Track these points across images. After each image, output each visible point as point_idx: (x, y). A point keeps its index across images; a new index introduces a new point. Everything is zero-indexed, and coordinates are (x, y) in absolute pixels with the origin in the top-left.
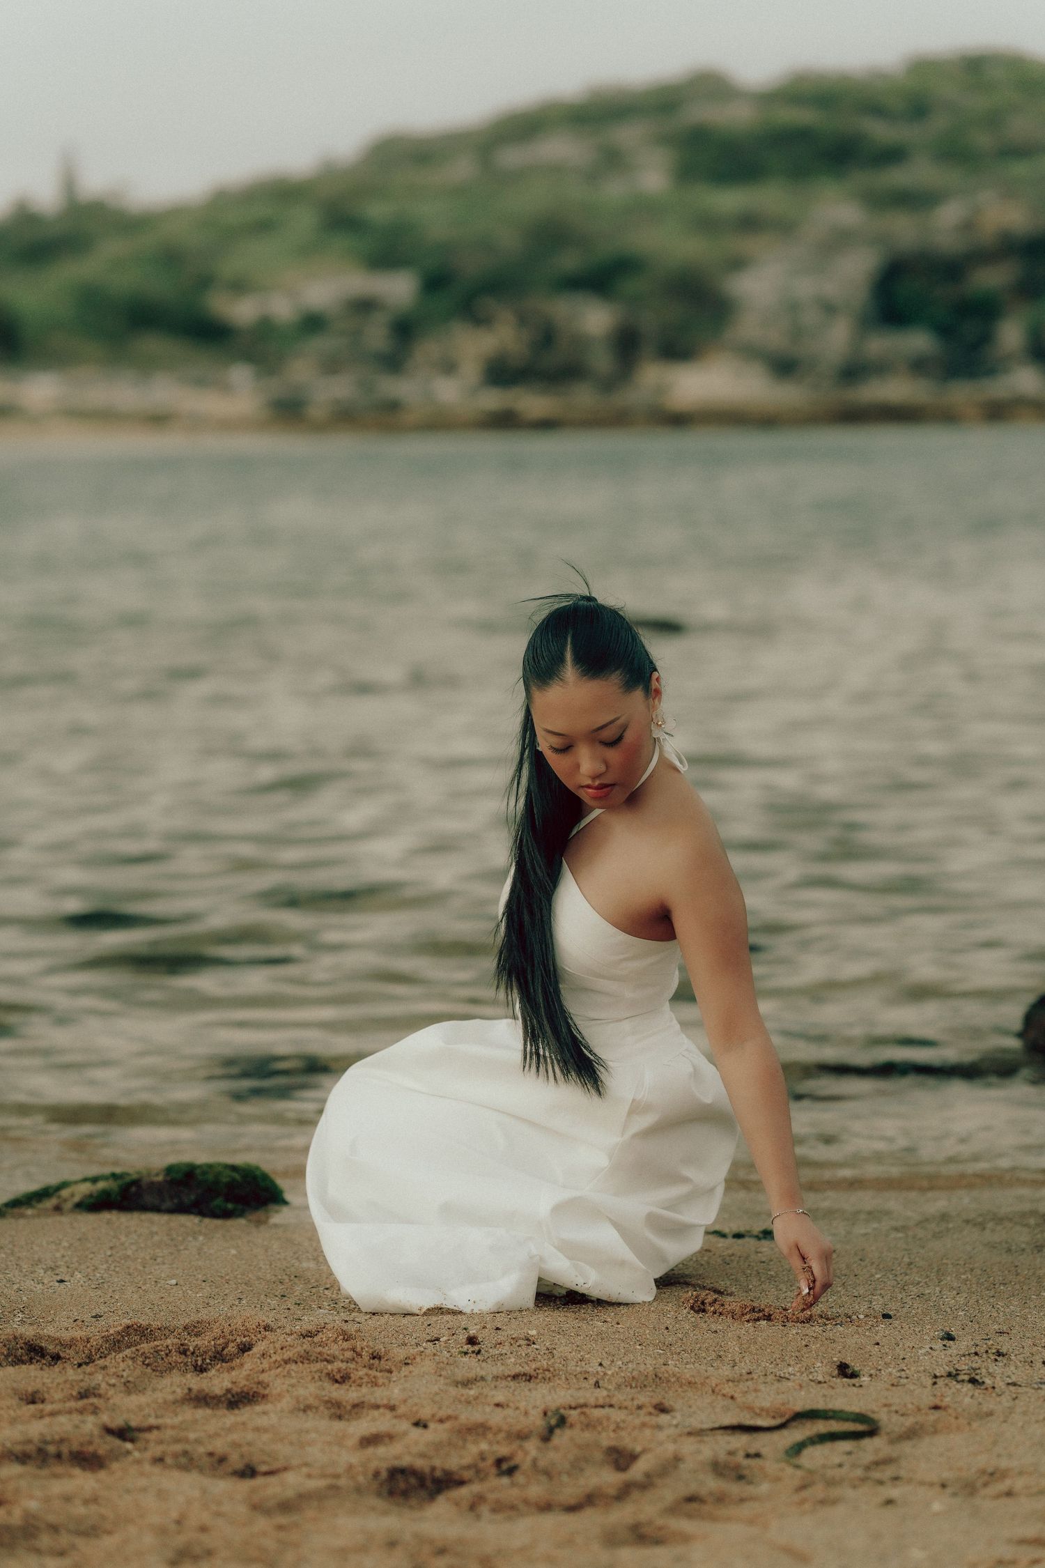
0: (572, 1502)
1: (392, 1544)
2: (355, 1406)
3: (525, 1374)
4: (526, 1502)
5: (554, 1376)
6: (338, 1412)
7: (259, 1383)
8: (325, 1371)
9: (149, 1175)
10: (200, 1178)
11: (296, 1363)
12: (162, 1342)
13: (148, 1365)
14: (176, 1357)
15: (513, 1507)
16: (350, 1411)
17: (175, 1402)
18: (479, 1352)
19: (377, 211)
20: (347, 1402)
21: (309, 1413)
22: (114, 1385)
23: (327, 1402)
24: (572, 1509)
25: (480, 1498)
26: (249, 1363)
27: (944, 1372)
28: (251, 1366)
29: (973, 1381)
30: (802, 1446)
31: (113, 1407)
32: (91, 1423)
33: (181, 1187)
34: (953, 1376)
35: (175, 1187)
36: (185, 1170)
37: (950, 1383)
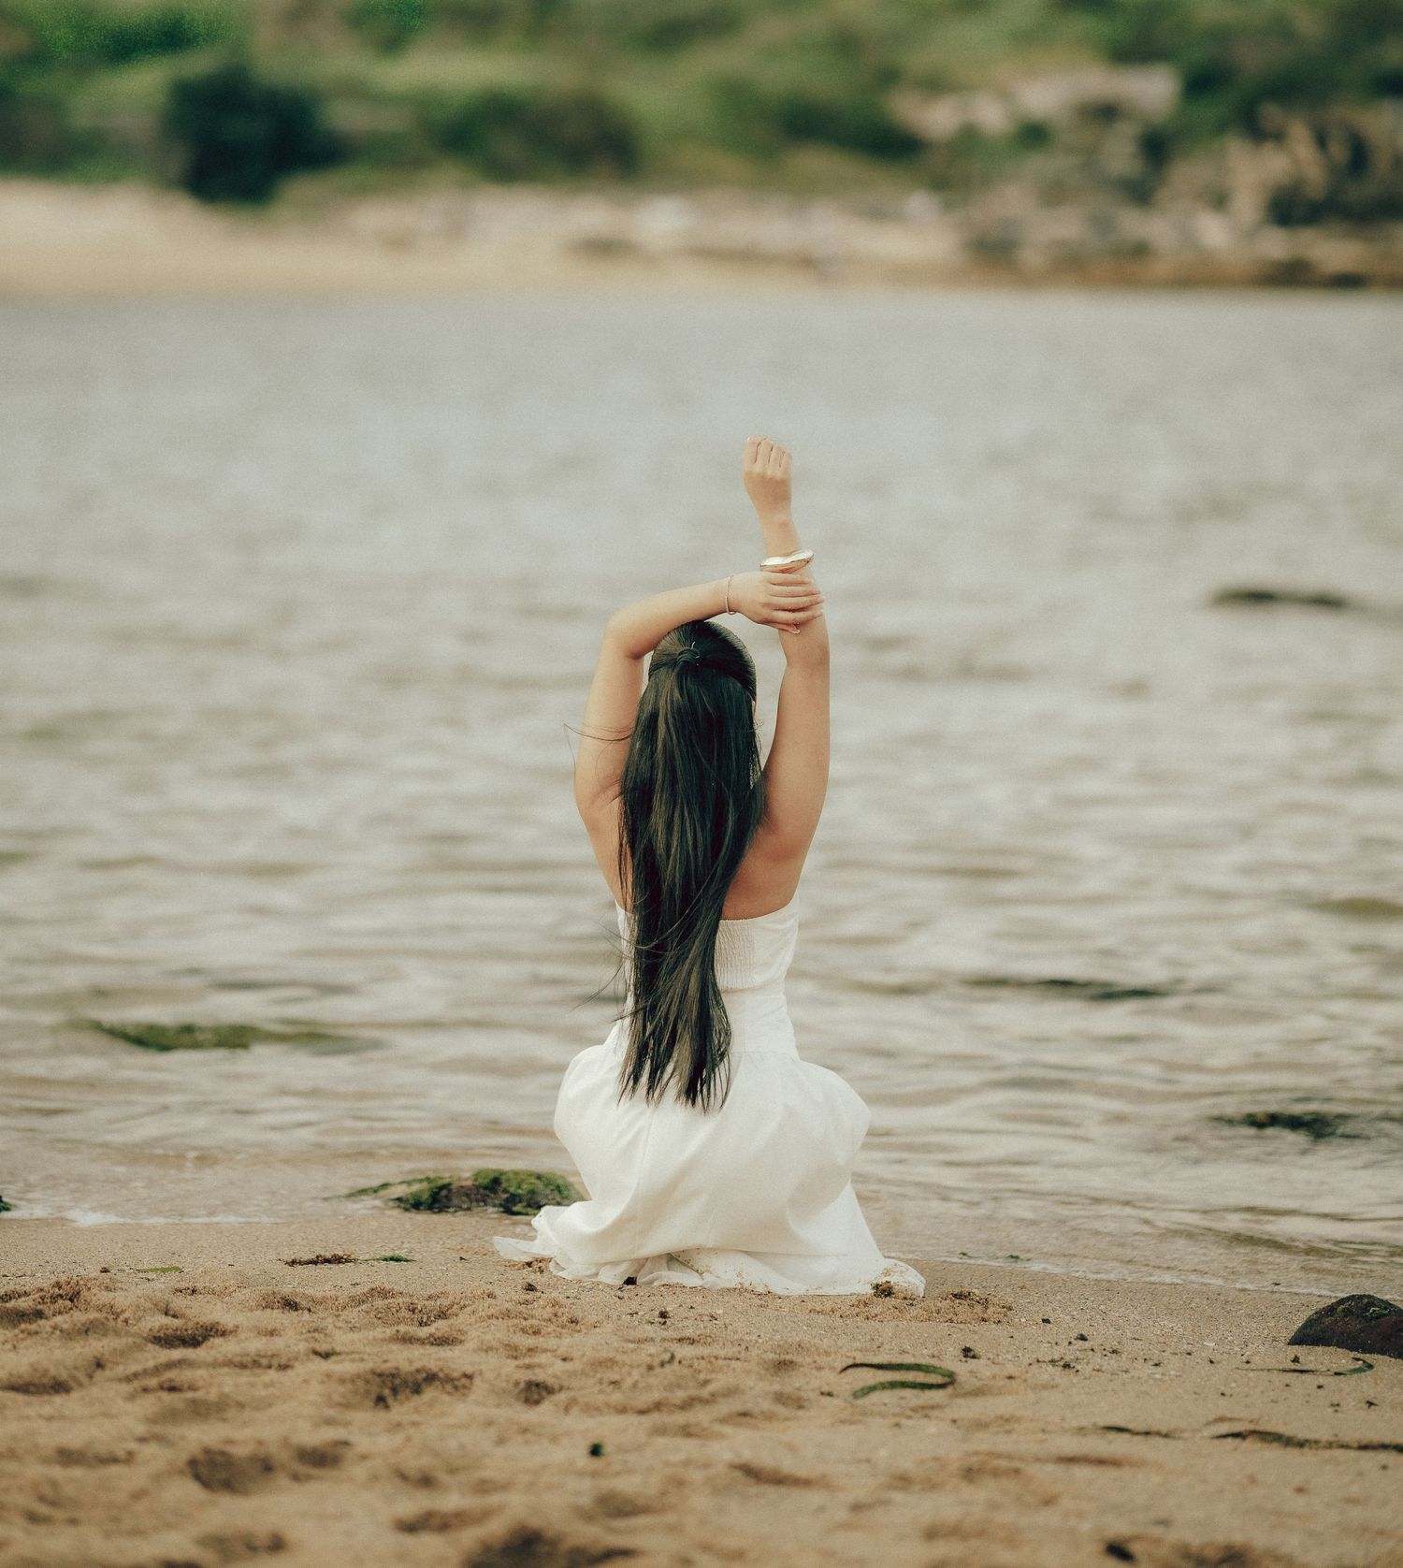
0: (644, 1407)
1: (489, 1424)
2: (530, 1350)
3: (689, 1339)
4: (608, 1405)
5: (714, 1341)
6: (515, 1354)
7: (460, 1331)
8: (520, 1326)
9: (460, 1178)
10: (505, 1184)
11: (498, 1318)
12: (394, 1300)
13: (379, 1318)
14: (404, 1313)
15: (597, 1409)
16: (525, 1354)
17: (383, 1340)
18: (665, 1323)
20: (524, 1346)
21: (490, 1353)
22: (340, 1328)
23: (506, 1345)
24: (642, 1412)
25: (573, 1401)
26: (461, 1318)
27: (1047, 1359)
28: (462, 1320)
29: (1066, 1366)
30: (872, 1389)
31: (329, 1339)
32: (302, 1347)
33: (487, 1192)
34: (1053, 1362)
35: (482, 1191)
36: (492, 1176)
37: (1044, 1365)
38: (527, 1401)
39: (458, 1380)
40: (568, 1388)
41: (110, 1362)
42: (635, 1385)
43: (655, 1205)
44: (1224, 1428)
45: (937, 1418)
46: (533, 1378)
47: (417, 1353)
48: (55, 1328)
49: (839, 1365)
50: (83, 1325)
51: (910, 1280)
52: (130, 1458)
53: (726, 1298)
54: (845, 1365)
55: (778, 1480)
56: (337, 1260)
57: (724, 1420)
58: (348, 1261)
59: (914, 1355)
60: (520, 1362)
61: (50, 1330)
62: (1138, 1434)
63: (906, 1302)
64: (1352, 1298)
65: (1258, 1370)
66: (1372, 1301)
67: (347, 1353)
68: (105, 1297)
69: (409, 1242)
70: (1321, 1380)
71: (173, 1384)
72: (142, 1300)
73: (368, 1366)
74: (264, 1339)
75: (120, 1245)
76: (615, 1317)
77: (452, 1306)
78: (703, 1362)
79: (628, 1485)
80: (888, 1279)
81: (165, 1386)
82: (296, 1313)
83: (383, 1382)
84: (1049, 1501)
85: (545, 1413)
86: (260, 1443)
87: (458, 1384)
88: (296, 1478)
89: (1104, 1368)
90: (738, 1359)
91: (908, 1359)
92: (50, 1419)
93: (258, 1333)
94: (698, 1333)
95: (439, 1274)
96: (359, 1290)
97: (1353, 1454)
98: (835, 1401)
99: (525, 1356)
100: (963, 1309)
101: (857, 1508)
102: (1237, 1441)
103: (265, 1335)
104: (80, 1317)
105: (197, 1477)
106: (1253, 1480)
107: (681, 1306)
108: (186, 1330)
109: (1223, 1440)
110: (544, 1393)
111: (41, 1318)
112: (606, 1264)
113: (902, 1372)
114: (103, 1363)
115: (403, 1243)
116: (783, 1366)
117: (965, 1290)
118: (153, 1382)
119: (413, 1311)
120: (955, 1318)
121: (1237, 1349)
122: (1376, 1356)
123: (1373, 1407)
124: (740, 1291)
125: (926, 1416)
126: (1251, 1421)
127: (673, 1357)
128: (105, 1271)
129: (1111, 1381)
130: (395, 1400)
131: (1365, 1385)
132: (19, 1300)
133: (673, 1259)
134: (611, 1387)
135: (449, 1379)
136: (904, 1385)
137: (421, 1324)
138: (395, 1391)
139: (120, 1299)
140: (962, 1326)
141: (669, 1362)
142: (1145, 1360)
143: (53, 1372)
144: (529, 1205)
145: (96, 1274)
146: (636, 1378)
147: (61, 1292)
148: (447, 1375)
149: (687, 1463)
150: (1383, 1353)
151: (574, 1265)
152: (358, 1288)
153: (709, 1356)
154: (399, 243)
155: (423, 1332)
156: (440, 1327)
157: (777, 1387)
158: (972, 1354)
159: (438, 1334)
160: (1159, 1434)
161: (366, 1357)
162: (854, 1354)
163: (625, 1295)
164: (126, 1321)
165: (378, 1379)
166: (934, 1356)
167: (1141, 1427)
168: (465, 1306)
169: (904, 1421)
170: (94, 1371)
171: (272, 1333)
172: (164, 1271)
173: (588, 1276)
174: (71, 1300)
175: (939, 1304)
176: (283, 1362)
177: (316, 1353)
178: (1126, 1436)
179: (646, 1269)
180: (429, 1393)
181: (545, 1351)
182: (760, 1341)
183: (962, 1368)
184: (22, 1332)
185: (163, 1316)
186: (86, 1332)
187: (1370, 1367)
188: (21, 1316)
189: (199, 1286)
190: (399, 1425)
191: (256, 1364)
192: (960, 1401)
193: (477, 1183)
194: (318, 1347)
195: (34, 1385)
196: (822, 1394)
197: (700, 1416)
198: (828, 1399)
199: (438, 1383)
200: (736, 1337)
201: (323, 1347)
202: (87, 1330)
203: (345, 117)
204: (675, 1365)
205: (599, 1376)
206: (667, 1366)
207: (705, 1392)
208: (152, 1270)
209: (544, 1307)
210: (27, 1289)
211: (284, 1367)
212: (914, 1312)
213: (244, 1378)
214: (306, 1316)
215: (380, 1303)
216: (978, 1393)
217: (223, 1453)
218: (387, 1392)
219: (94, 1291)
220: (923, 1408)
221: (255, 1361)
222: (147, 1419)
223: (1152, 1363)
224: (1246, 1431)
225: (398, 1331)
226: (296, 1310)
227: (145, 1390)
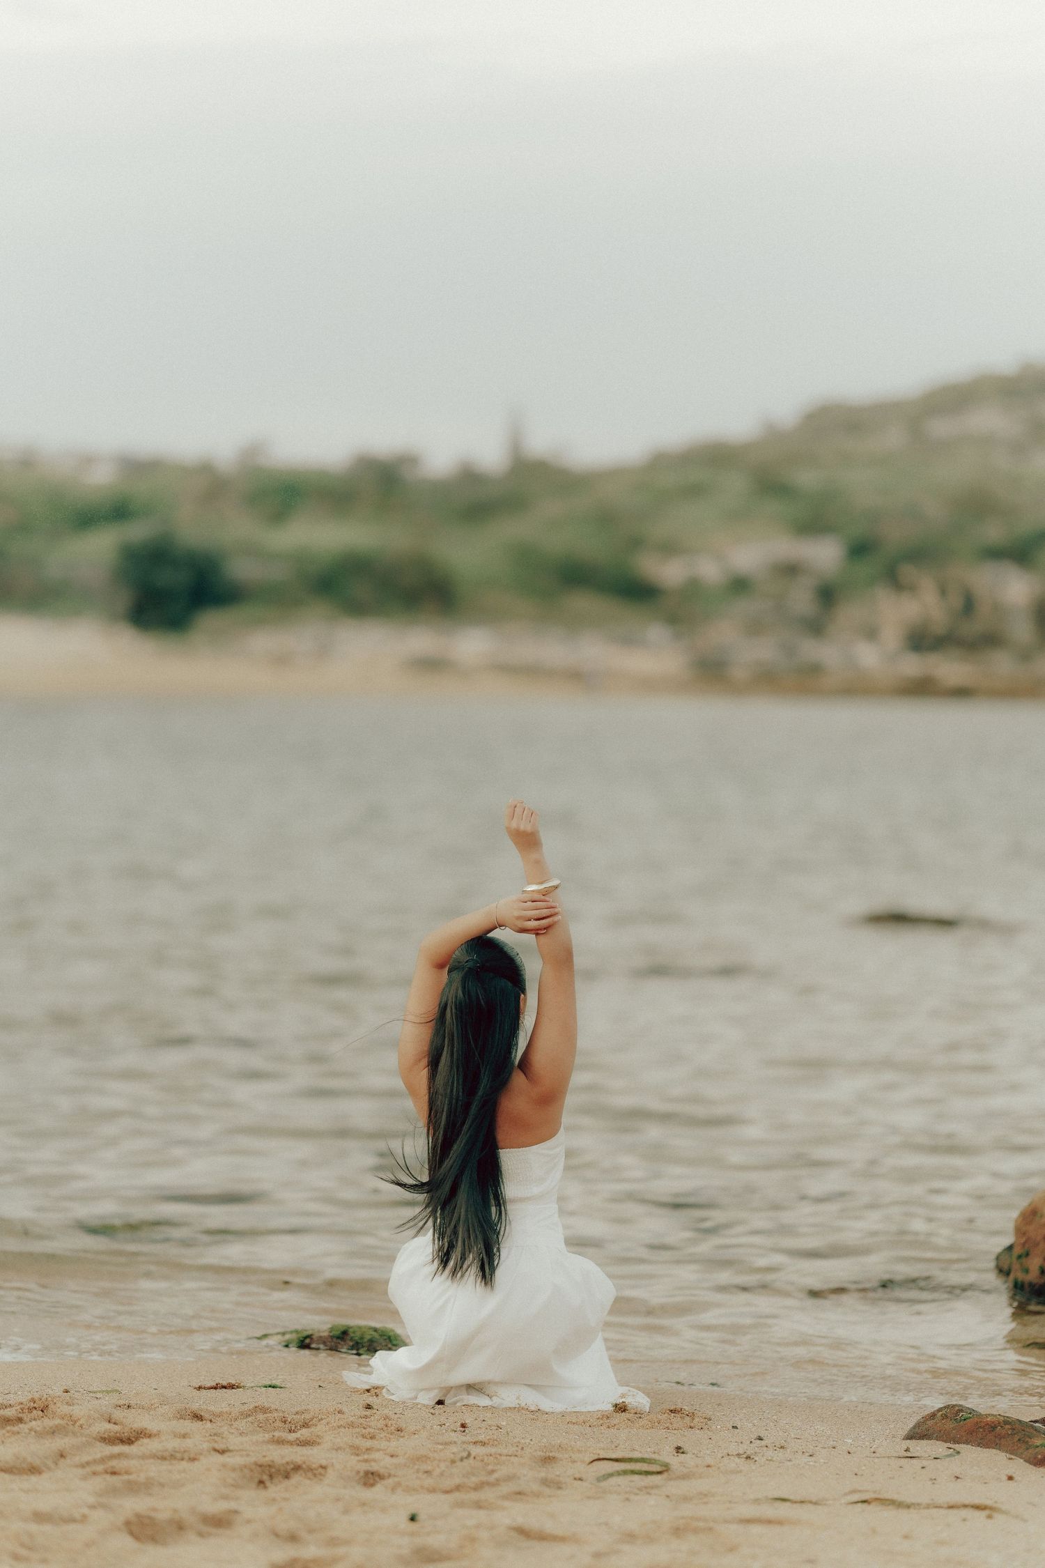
0: (449, 1488)
1: (338, 1499)
2: (368, 1449)
3: (481, 1442)
4: (422, 1487)
5: (499, 1444)
6: (357, 1452)
7: (318, 1436)
8: (361, 1433)
9: (319, 1331)
10: (352, 1335)
11: (345, 1427)
12: (272, 1414)
14: (278, 1424)
15: (414, 1490)
17: (264, 1442)
18: (464, 1431)
19: (807, 479)
20: (364, 1447)
21: (339, 1451)
22: (233, 1433)
23: (351, 1446)
24: (447, 1492)
25: (399, 1484)
26: (319, 1427)
27: (735, 1453)
28: (319, 1429)
29: (748, 1458)
30: (611, 1475)
31: (224, 1441)
32: (205, 1446)
33: (339, 1341)
34: (738, 1455)
35: (335, 1340)
36: (342, 1330)
37: (732, 1458)
38: (365, 1484)
39: (316, 1469)
40: (395, 1476)
41: (70, 1454)
42: (442, 1474)
43: (459, 1350)
44: (856, 1497)
45: (655, 1494)
46: (370, 1469)
47: (286, 1451)
48: (31, 1430)
49: (588, 1460)
50: (51, 1428)
51: (639, 1400)
52: (84, 1519)
53: (509, 1414)
54: (592, 1459)
55: (542, 1537)
56: (232, 1387)
57: (506, 1497)
58: (238, 1387)
59: (641, 1452)
60: (360, 1458)
61: (28, 1431)
62: (796, 1502)
63: (637, 1415)
64: (947, 1407)
65: (881, 1457)
66: (961, 1409)
67: (237, 1451)
68: (65, 1409)
69: (282, 1375)
70: (925, 1463)
71: (115, 1470)
72: (92, 1412)
73: (253, 1459)
74: (179, 1440)
75: (77, 1374)
76: (428, 1427)
77: (312, 1419)
78: (491, 1458)
79: (436, 1541)
80: (623, 1400)
81: (109, 1471)
82: (201, 1423)
83: (263, 1472)
84: (732, 1549)
85: (378, 1492)
86: (175, 1511)
87: (317, 1472)
88: (201, 1535)
89: (774, 1459)
90: (516, 1456)
91: (636, 1455)
92: (27, 1492)
93: (175, 1436)
94: (488, 1438)
95: (303, 1397)
96: (246, 1408)
97: (943, 1512)
98: (584, 1484)
99: (364, 1453)
100: (676, 1420)
101: (597, 1555)
102: (865, 1505)
103: (179, 1438)
104: (48, 1423)
105: (131, 1533)
106: (874, 1531)
107: (476, 1419)
108: (124, 1433)
109: (855, 1505)
110: (377, 1479)
111: (22, 1423)
112: (422, 1390)
113: (631, 1464)
114: (64, 1455)
115: (278, 1375)
116: (548, 1460)
117: (678, 1407)
118: (100, 1468)
119: (285, 1422)
120: (670, 1426)
121: (867, 1443)
122: (962, 1446)
123: (959, 1480)
124: (519, 1409)
125: (649, 1494)
126: (875, 1492)
127: (469, 1455)
128: (67, 1391)
129: (779, 1467)
130: (272, 1483)
131: (954, 1466)
132: (6, 1410)
133: (470, 1388)
134: (426, 1475)
135: (310, 1469)
136: (633, 1472)
137: (290, 1431)
138: (271, 1477)
139: (77, 1411)
140: (676, 1432)
141: (466, 1458)
142: (803, 1452)
143: (29, 1459)
144: (368, 1350)
145: (61, 1393)
146: (443, 1468)
147: (35, 1405)
148: (308, 1466)
149: (478, 1526)
150: (967, 1442)
151: (401, 1391)
152: (246, 1406)
153: (495, 1454)
154: (282, 660)
155: (292, 1437)
156: (303, 1433)
157: (543, 1475)
158: (681, 1451)
159: (302, 1438)
160: (811, 1502)
161: (251, 1453)
162: (599, 1452)
163: (437, 1412)
164: (81, 1426)
165: (258, 1468)
166: (655, 1453)
167: (798, 1498)
168: (322, 1419)
169: (632, 1497)
170: (58, 1460)
171: (184, 1436)
172: (108, 1392)
173: (410, 1399)
174: (42, 1411)
175: (660, 1417)
176: (192, 1456)
177: (215, 1450)
178: (788, 1504)
179: (452, 1393)
180: (296, 1478)
181: (378, 1450)
182: (532, 1443)
183: (674, 1461)
184: (8, 1432)
185: (107, 1423)
186: (53, 1433)
187: (958, 1453)
188: (8, 1421)
189: (132, 1403)
190: (274, 1500)
191: (172, 1457)
192: (672, 1483)
193: (331, 1334)
194: (217, 1446)
195: (16, 1468)
196: (575, 1479)
197: (487, 1495)
198: (579, 1482)
199: (301, 1472)
200: (515, 1441)
201: (220, 1446)
202: (53, 1432)
203: (241, 570)
204: (471, 1460)
205: (416, 1467)
206: (465, 1460)
207: (492, 1478)
208: (100, 1392)
209: (378, 1420)
210: (11, 1402)
211: (193, 1460)
212: (642, 1422)
213: (165, 1466)
214: (209, 1424)
215: (261, 1417)
216: (685, 1477)
217: (150, 1518)
218: (265, 1478)
219: (58, 1405)
220: (646, 1487)
221: (172, 1455)
222: (96, 1493)
223: (808, 1454)
224: (871, 1499)
225: (273, 1436)
226: (202, 1420)
227: (94, 1473)
